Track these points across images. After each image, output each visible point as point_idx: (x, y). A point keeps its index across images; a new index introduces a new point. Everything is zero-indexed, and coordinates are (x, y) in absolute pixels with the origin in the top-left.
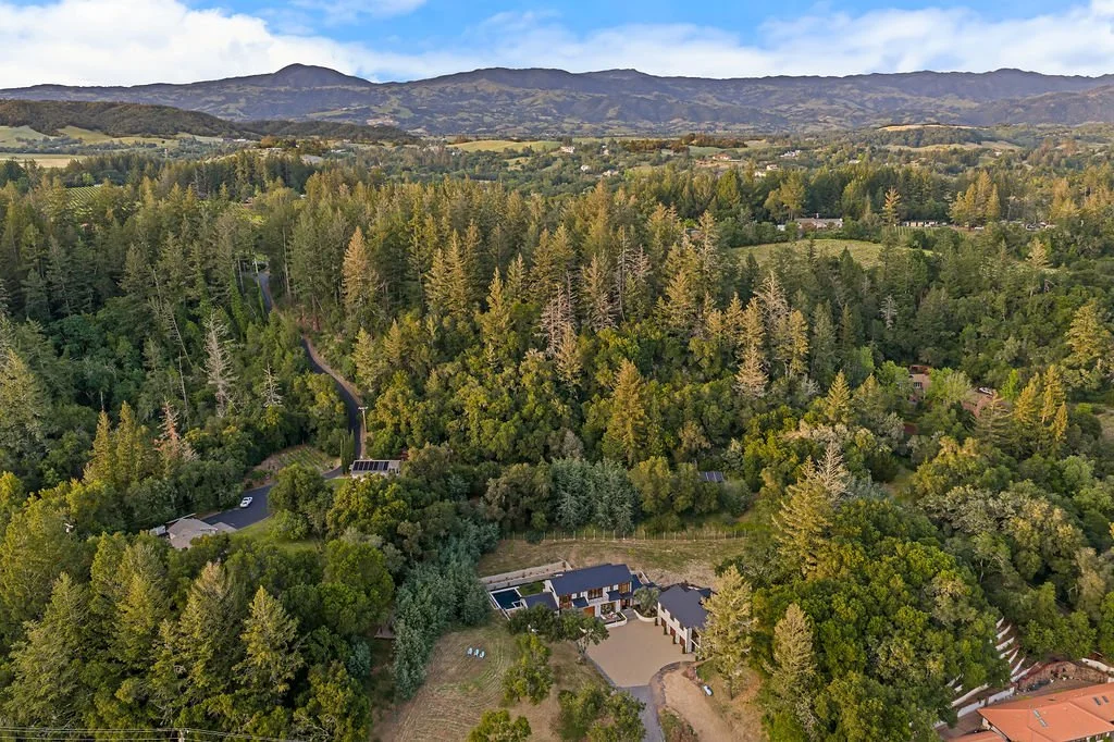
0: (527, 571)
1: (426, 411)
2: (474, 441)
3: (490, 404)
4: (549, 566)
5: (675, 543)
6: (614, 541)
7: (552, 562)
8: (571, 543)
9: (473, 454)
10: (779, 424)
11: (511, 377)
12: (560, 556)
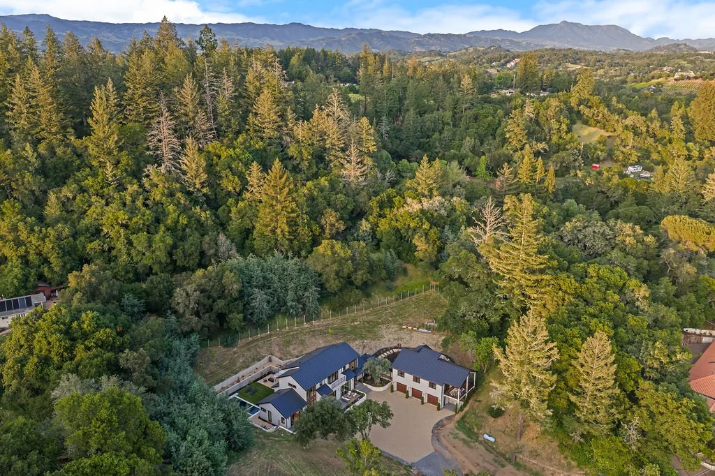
0: (240, 374)
1: (59, 238)
2: (124, 258)
3: (130, 219)
4: (257, 364)
5: (358, 315)
6: (306, 325)
7: (259, 360)
8: (267, 337)
9: (127, 272)
10: (390, 203)
11: (138, 194)
12: (263, 352)
